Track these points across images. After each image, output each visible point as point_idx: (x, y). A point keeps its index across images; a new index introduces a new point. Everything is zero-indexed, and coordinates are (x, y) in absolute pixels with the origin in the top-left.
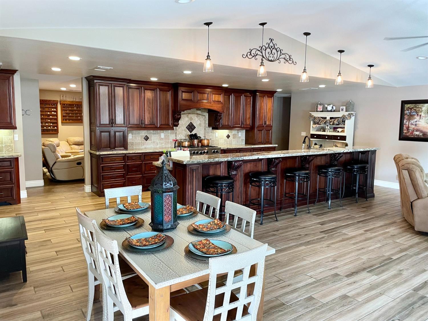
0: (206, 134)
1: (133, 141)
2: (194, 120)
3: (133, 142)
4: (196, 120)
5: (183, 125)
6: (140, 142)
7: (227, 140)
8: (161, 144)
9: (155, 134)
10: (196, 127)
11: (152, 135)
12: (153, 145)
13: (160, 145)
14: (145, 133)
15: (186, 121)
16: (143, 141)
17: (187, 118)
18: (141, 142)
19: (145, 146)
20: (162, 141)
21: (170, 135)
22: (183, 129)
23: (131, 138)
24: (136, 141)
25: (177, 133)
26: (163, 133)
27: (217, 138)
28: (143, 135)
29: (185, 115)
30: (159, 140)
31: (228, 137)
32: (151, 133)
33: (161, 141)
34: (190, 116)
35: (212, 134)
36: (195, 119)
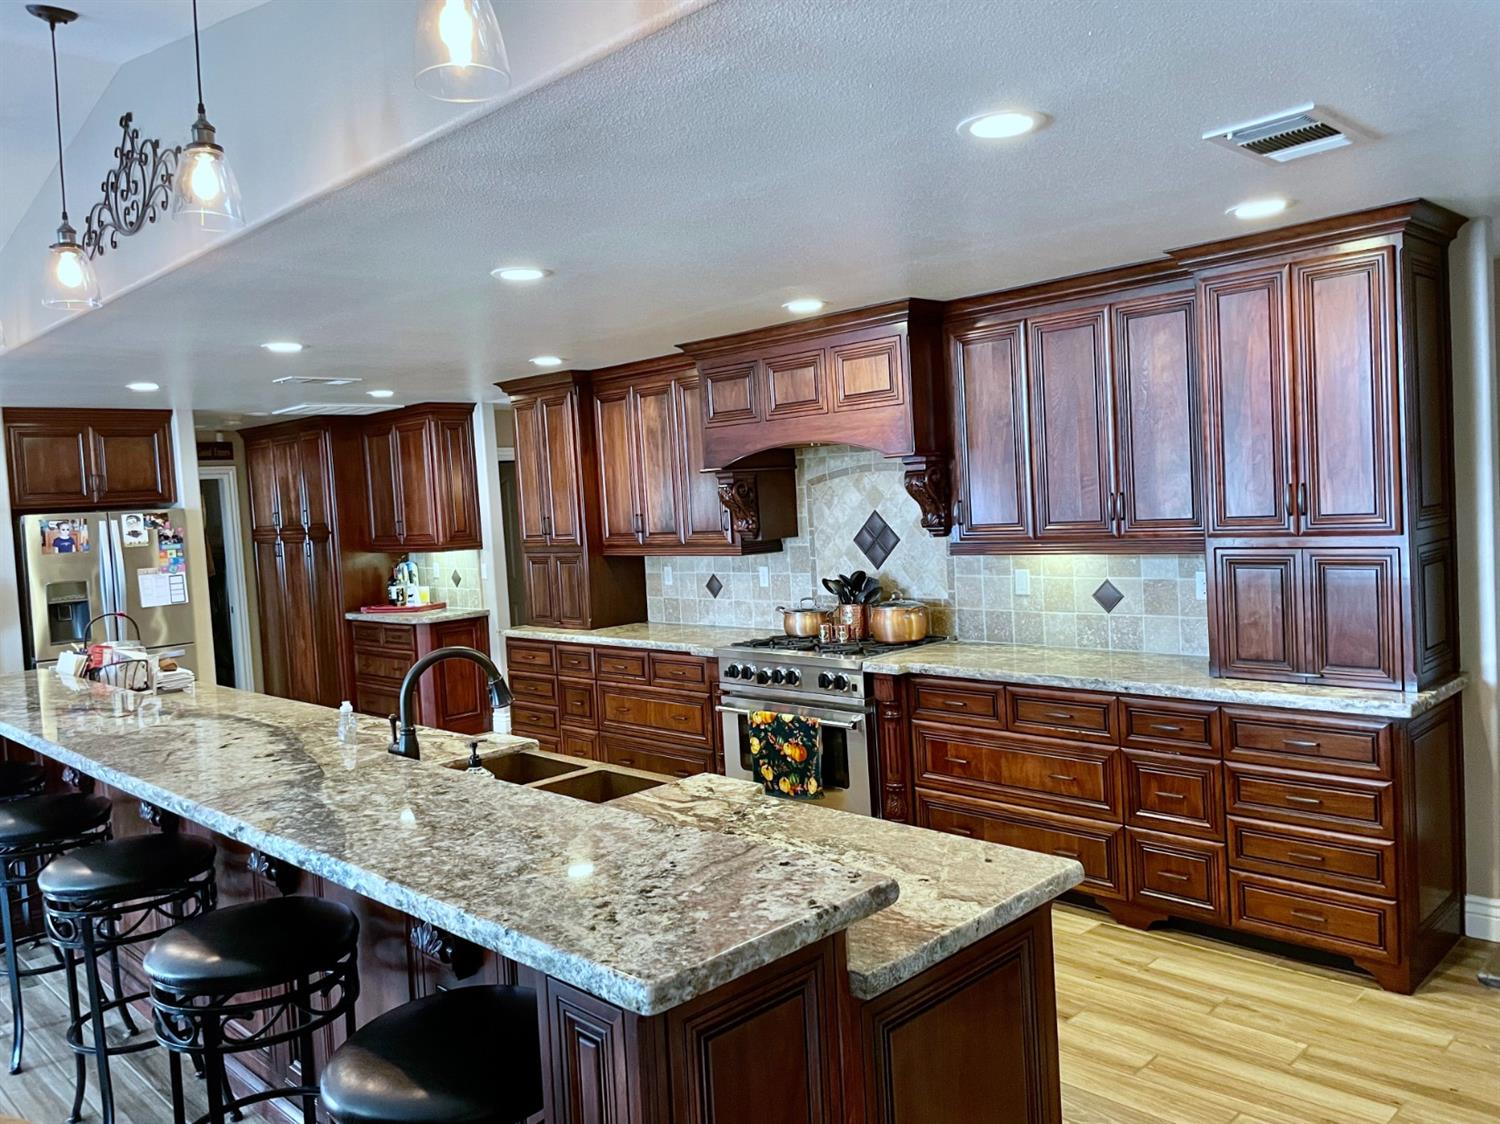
0: (957, 575)
1: (675, 597)
2: (891, 499)
3: (677, 600)
4: (900, 501)
5: (839, 528)
6: (697, 599)
7: (1102, 618)
8: (763, 614)
9: (740, 569)
10: (902, 539)
11: (732, 573)
12: (736, 617)
13: (759, 619)
14: (709, 565)
15: (852, 509)
16: (703, 596)
17: (858, 494)
18: (700, 601)
19: (711, 616)
20: (765, 603)
21: (790, 573)
22: (844, 549)
23: (671, 583)
24: (685, 598)
25: (818, 569)
26: (767, 565)
27: (1025, 602)
28: (704, 571)
29: (845, 478)
30: (754, 597)
31: (1108, 598)
32: (724, 568)
33: (760, 601)
34: (869, 480)
35: (995, 577)
36: (895, 493)
